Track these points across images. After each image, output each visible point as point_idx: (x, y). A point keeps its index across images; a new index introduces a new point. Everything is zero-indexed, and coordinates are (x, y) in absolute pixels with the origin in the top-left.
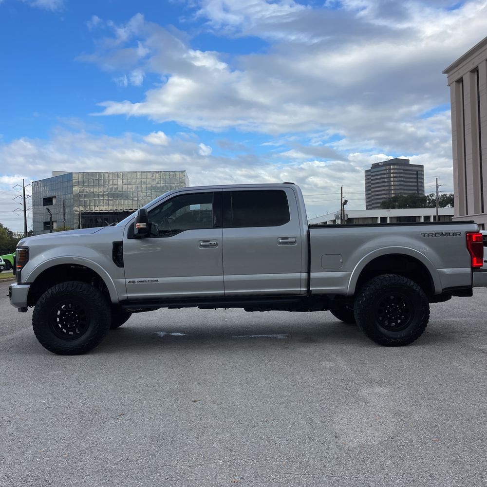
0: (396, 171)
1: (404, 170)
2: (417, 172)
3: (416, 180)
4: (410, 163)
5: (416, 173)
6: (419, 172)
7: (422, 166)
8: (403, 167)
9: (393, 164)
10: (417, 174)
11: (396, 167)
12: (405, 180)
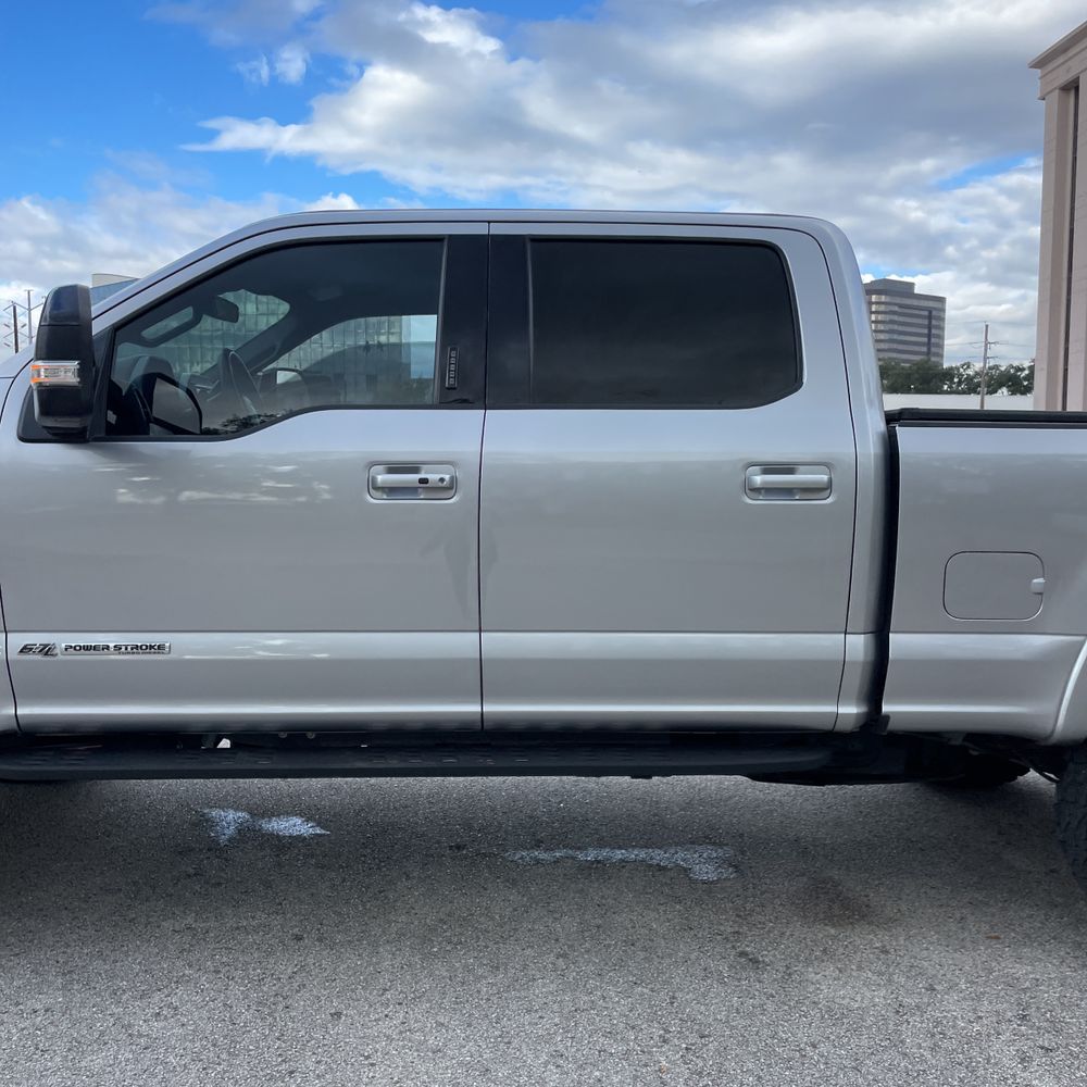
0: (882, 308)
1: (901, 306)
2: (930, 312)
3: (926, 331)
4: (916, 291)
5: (926, 313)
6: (934, 313)
7: (942, 300)
8: (898, 300)
9: (879, 292)
10: (930, 317)
11: (883, 298)
12: (901, 328)
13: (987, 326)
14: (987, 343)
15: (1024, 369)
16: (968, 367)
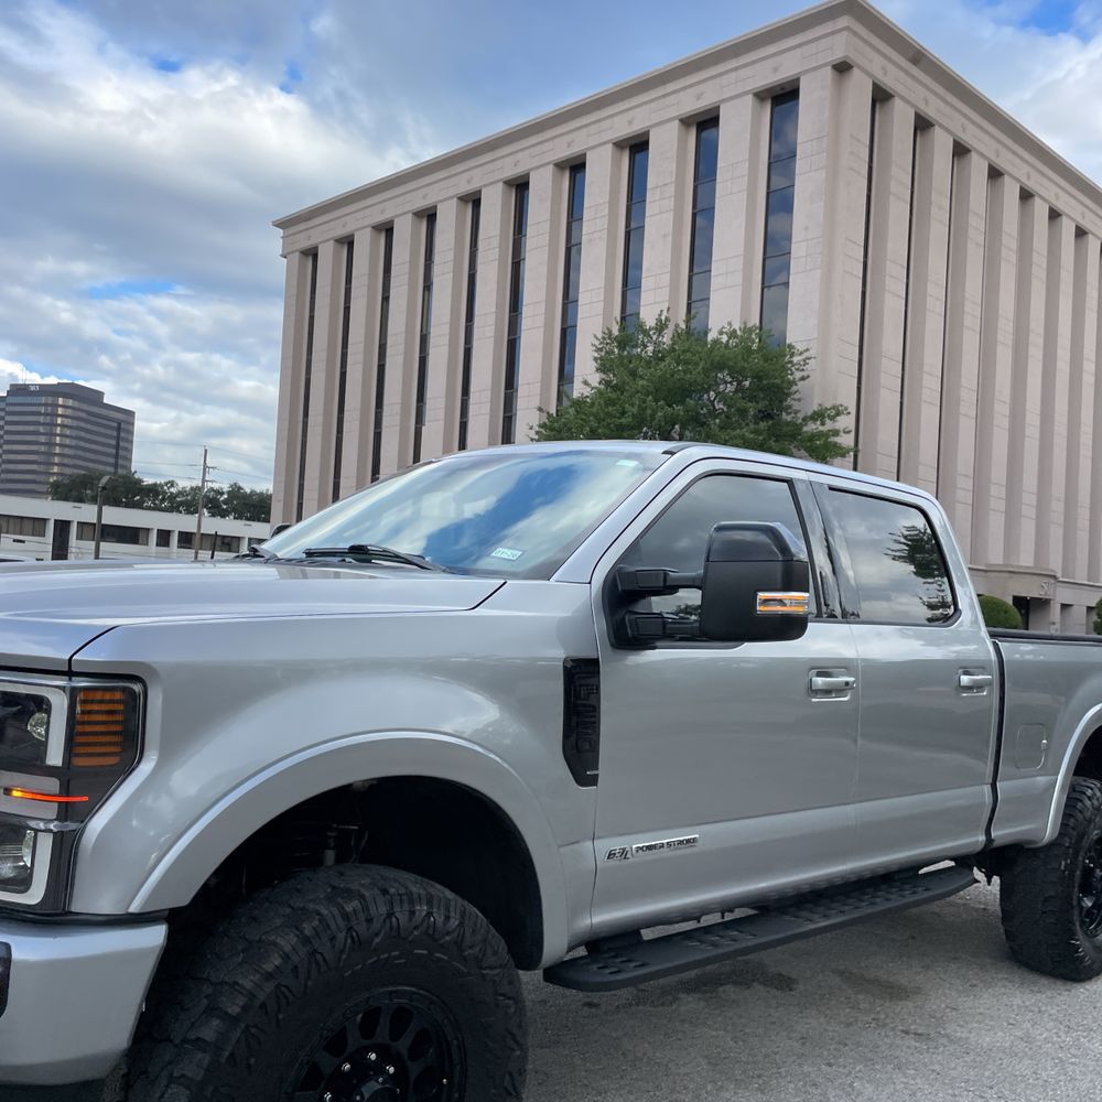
0: (69, 412)
1: (89, 413)
2: (119, 424)
3: (114, 442)
4: (105, 401)
5: (115, 425)
6: (122, 426)
7: (131, 414)
8: (85, 407)
9: (65, 396)
10: (119, 429)
11: (70, 402)
12: (89, 436)
13: (206, 451)
14: (205, 467)
15: (222, 493)
16: (172, 486)
